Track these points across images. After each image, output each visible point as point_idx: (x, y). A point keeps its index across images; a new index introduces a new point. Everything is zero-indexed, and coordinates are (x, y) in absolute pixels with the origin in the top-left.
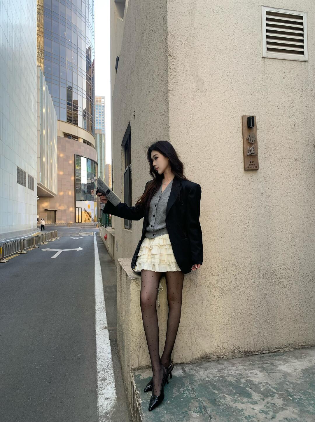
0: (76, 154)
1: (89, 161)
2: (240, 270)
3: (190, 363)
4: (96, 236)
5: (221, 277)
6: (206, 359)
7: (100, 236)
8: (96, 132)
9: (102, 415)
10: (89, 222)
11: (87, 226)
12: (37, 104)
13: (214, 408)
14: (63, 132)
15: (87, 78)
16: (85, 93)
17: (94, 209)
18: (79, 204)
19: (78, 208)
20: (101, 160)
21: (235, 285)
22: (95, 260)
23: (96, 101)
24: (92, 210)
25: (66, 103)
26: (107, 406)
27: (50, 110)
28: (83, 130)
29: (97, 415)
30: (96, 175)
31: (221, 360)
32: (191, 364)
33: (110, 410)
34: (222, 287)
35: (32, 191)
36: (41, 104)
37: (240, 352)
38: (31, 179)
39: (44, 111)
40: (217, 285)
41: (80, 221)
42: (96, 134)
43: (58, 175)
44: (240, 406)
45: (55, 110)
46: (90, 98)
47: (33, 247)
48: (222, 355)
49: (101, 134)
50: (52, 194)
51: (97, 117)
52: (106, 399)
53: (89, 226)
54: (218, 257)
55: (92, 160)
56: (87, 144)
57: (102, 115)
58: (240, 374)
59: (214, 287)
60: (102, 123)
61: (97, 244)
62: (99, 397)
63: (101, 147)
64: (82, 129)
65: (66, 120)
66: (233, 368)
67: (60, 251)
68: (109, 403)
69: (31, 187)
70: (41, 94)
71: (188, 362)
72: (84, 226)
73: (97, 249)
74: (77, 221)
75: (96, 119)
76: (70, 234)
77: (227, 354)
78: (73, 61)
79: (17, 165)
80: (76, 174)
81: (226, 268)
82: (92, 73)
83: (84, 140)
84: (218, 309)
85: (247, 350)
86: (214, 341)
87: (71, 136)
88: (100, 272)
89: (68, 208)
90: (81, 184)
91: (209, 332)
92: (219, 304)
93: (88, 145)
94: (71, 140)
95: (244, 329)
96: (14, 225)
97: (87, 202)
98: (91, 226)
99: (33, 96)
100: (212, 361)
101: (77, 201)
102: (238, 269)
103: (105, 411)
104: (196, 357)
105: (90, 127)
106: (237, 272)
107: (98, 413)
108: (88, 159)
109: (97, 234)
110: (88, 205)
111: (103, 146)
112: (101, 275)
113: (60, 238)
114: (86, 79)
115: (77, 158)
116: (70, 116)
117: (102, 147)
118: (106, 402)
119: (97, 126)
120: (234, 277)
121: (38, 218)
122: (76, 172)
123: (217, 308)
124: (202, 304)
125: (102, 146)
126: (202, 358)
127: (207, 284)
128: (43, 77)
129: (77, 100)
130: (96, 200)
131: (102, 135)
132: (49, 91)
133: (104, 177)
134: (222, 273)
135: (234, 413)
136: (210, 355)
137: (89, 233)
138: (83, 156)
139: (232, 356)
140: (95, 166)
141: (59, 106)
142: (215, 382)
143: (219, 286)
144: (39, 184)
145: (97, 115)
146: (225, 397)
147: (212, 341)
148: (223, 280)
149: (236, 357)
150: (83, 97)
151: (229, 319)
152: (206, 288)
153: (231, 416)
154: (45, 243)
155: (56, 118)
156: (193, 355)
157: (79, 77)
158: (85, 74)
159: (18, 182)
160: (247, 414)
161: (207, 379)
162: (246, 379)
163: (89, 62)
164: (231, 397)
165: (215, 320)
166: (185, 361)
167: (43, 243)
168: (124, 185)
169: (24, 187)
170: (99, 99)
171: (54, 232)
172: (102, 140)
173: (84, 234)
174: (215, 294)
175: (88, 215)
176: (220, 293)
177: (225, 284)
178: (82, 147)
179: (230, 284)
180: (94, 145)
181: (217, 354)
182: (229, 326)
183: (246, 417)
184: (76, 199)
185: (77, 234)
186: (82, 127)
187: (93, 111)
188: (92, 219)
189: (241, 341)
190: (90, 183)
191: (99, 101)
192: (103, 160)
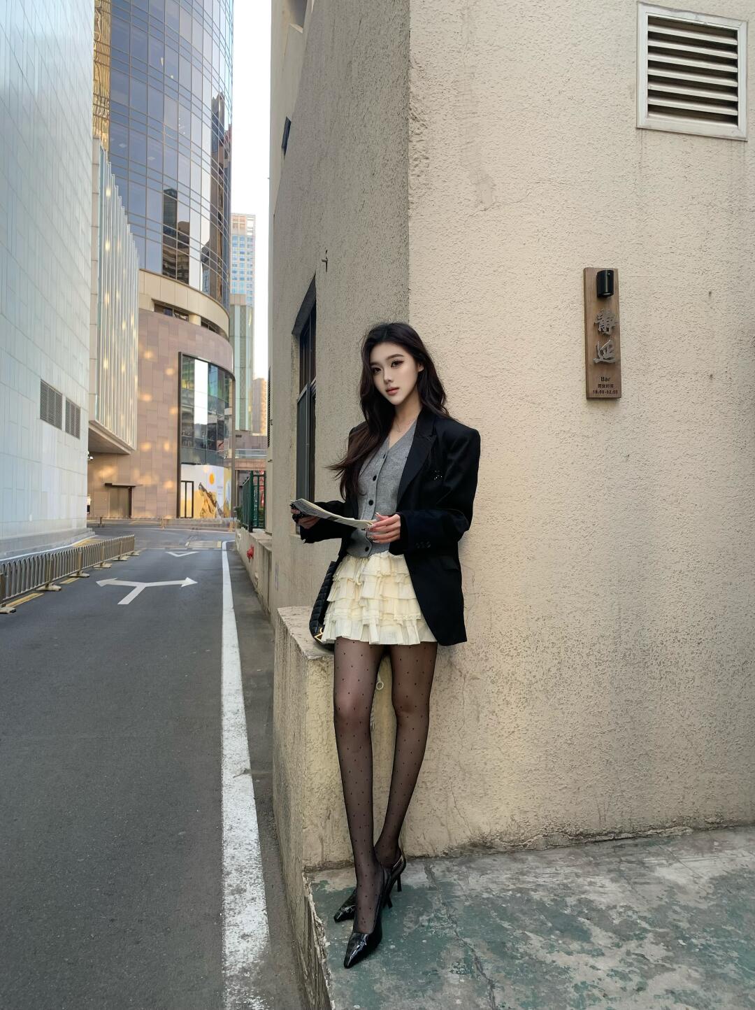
0: (184, 352)
1: (215, 370)
2: (569, 643)
3: (444, 855)
4: (228, 550)
5: (524, 660)
6: (480, 848)
7: (236, 551)
8: (232, 302)
9: (232, 974)
10: (210, 517)
11: (206, 525)
12: (90, 229)
13: (501, 964)
14: (154, 300)
15: (212, 171)
16: (208, 206)
17: (225, 486)
18: (187, 472)
19: (186, 482)
20: (243, 368)
21: (558, 678)
22: (224, 612)
23: (234, 227)
24: (219, 487)
25: (161, 230)
26: (246, 953)
27: (123, 244)
28: (200, 295)
29: (221, 974)
30: (231, 405)
31: (520, 851)
32: (447, 859)
33: (253, 963)
34: (526, 681)
35: (76, 439)
36: (100, 229)
37: (566, 833)
38: (74, 411)
39: (108, 246)
40: (513, 677)
41: (189, 515)
42: (231, 305)
43: (140, 402)
44: (561, 960)
45: (133, 244)
46: (220, 217)
47: (75, 575)
48: (523, 841)
49: (245, 306)
50: (123, 448)
51: (236, 266)
52: (244, 936)
53: (210, 526)
54: (518, 608)
55: (220, 368)
56: (211, 329)
57: (248, 260)
58: (563, 885)
59: (507, 683)
60: (248, 279)
61: (230, 570)
62: (227, 933)
63: (243, 337)
64: (199, 292)
65: (160, 271)
66: (548, 870)
67: (140, 587)
68: (250, 946)
69: (74, 430)
70: (101, 206)
71: (440, 854)
72: (199, 526)
73: (230, 583)
74: (182, 514)
75: (232, 268)
76: (166, 544)
77: (535, 838)
78: (180, 129)
79: (40, 376)
80: (182, 401)
81: (536, 637)
82: (226, 157)
83: (203, 318)
84: (516, 733)
85: (581, 830)
86: (502, 809)
87: (171, 309)
88: (236, 642)
89: (163, 481)
90: (193, 424)
91: (491, 786)
92: (518, 722)
93: (212, 332)
94: (172, 320)
95: (576, 781)
96: (31, 520)
97: (207, 469)
98: (215, 525)
99: (83, 209)
100: (499, 852)
101: (183, 466)
102: (565, 639)
103: (240, 966)
104: (458, 841)
105: (218, 289)
106: (562, 650)
107: (225, 969)
108: (212, 367)
109: (230, 546)
110: (209, 477)
111: (247, 335)
112: (237, 650)
113: (142, 554)
114: (209, 171)
115: (186, 362)
116: (171, 260)
117: (245, 337)
118: (244, 945)
119: (235, 287)
120: (556, 659)
121: (90, 503)
122: (183, 397)
123: (513, 732)
124: (479, 721)
125: (245, 334)
126: (474, 845)
127: (490, 673)
128: (108, 165)
129: (188, 221)
130: (230, 465)
131: (247, 308)
132: (120, 199)
133: (250, 410)
134: (526, 649)
135: (547, 977)
136: (494, 839)
137: (210, 544)
138: (199, 358)
139: (547, 843)
140: (227, 382)
141: (144, 236)
142: (505, 901)
143: (518, 681)
144: (92, 423)
145: (235, 259)
146: (529, 937)
147: (497, 808)
148: (529, 667)
149: (556, 847)
150: (201, 215)
151: (540, 757)
152: (489, 685)
153: (540, 982)
154: (103, 564)
155: (136, 264)
156: (450, 838)
157: (194, 168)
158: (209, 159)
159: (43, 417)
160: (578, 978)
161: (485, 895)
162: (577, 897)
163: (219, 130)
164: (541, 939)
165: (506, 758)
166: (432, 851)
167: (99, 566)
168: (296, 429)
169: (57, 429)
170: (241, 221)
171: (127, 539)
172: (247, 321)
173: (198, 545)
174: (508, 699)
175: (209, 500)
176: (521, 696)
177: (534, 677)
178: (198, 337)
179: (545, 677)
180: (226, 330)
181: (512, 838)
182: (541, 774)
183: (576, 987)
184: (182, 461)
185: (181, 544)
186: (198, 288)
187: (225, 246)
188: (219, 510)
189: (567, 809)
190: (215, 424)
191: (242, 226)
192: (247, 370)
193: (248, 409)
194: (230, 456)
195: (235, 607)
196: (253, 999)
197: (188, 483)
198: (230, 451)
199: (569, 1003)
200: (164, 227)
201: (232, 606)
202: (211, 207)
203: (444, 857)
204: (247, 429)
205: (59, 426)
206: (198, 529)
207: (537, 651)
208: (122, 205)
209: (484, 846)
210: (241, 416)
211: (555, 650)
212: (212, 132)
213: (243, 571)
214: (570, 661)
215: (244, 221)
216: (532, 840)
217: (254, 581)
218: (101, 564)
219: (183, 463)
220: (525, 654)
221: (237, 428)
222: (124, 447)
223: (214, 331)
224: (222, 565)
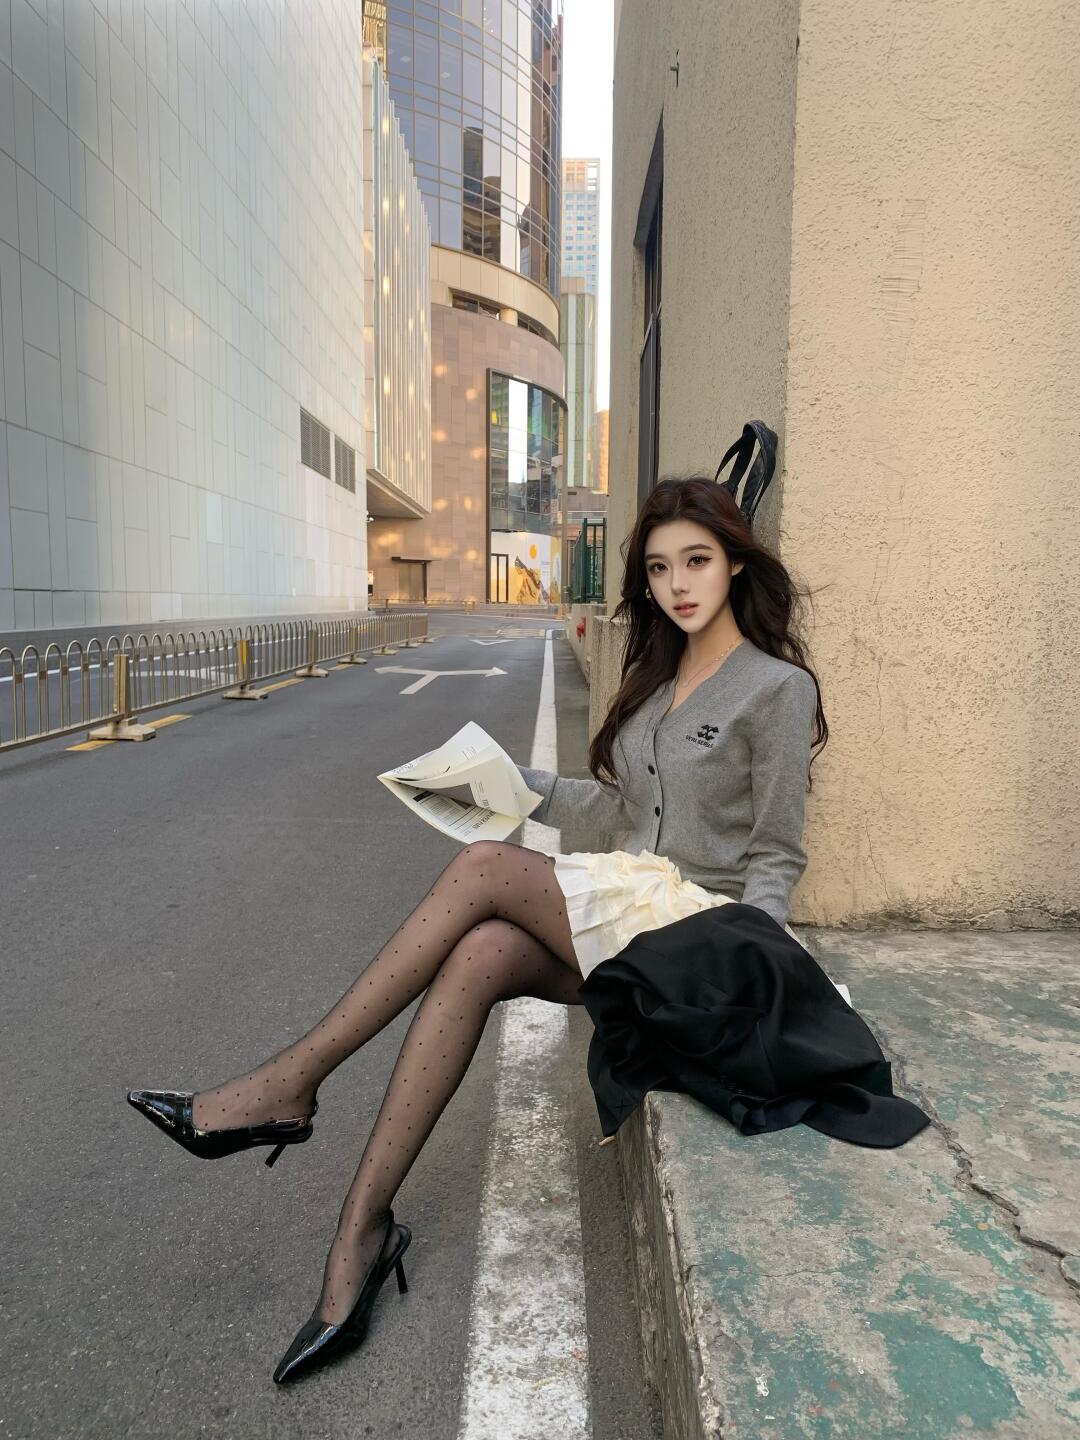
0: (494, 368)
1: (538, 393)
2: (1069, 613)
3: (841, 926)
4: (554, 639)
5: (985, 638)
6: (901, 920)
7: (566, 640)
8: (563, 289)
9: (510, 1064)
10: (529, 601)
11: (524, 611)
12: (362, 185)
13: (920, 1040)
14: (451, 290)
15: (533, 85)
16: (527, 142)
17: (552, 559)
18: (499, 542)
19: (498, 556)
20: (579, 393)
21: (1044, 670)
22: (541, 707)
23: (568, 179)
24: (543, 563)
25: (459, 182)
26: (532, 1044)
27: (406, 203)
28: (517, 279)
29: (494, 1063)
30: (560, 450)
31: (966, 930)
32: (845, 931)
33: (542, 1056)
34: (986, 673)
35: (348, 493)
36: (377, 183)
37: (1048, 911)
38: (346, 455)
39: (386, 205)
40: (965, 665)
41: (502, 598)
42: (563, 295)
43: (435, 444)
44: (1027, 1045)
45: (422, 206)
46: (545, 158)
47: (347, 660)
48: (971, 916)
49: (583, 295)
50: (413, 510)
51: (571, 238)
52: (532, 1027)
53: (531, 611)
54: (980, 546)
55: (547, 392)
56: (532, 331)
57: (589, 229)
58: (1039, 969)
59: (953, 674)
60: (589, 258)
61: (555, 660)
62: (509, 1021)
63: (580, 344)
64: (515, 274)
65: (460, 247)
66: (1011, 953)
67: (431, 676)
68: (539, 1037)
69: (347, 480)
70: (376, 148)
71: (835, 924)
72: (514, 612)
73: (552, 675)
74: (493, 598)
75: (564, 243)
76: (471, 631)
77: (992, 913)
78: (485, 24)
79: (300, 403)
80: (492, 440)
81: (1009, 600)
82: (554, 69)
83: (520, 314)
84: (967, 752)
85: (1074, 908)
86: (938, 865)
87: (475, 303)
88: (554, 741)
89: (462, 551)
90: (507, 484)
91: (925, 829)
92: (972, 735)
93: (535, 335)
94: (480, 318)
95: (1068, 833)
96: (294, 594)
97: (524, 537)
98: (537, 611)
99: (351, 154)
100: (928, 929)
101: (494, 535)
102: (1061, 606)
103: (522, 1057)
104: (866, 908)
105: (543, 269)
106: (1055, 625)
107: (501, 1059)
108: (536, 391)
109: (557, 635)
110: (529, 547)
111: (586, 341)
112: (554, 750)
113: (437, 640)
114: (529, 87)
115: (496, 382)
116: (476, 233)
117: (583, 344)
118: (530, 1036)
119: (568, 266)
120: (1042, 639)
121: (371, 582)
122: (494, 436)
123: (962, 750)
124: (907, 731)
125: (583, 339)
126: (891, 916)
127: (924, 657)
128: (384, 86)
129: (498, 175)
130: (559, 533)
131: (587, 298)
132: (401, 138)
133: (589, 458)
134: (990, 622)
135: (1002, 1062)
136: (923, 909)
137: (529, 632)
138: (515, 376)
139: (1012, 923)
140: (556, 417)
141: (437, 194)
142: (934, 978)
143: (973, 671)
144: (370, 472)
145: (570, 228)
146: (972, 1017)
147: (933, 864)
148: (992, 650)
149: (1027, 929)
150: (517, 156)
151: (1007, 790)
152: (922, 676)
153: (986, 1065)
154: (386, 649)
155: (426, 238)
156: (855, 902)
157: (507, 83)
158: (527, 68)
159: (305, 461)
160: (1056, 1068)
161: (901, 971)
162: (1062, 983)
163: (544, 20)
164: (992, 1020)
165: (952, 788)
166: (823, 919)
167: (380, 651)
168: (638, 403)
169: (324, 479)
170: (579, 169)
171: (418, 618)
172: (586, 323)
173: (513, 633)
174: (955, 699)
175: (530, 579)
176: (977, 696)
177: (1002, 666)
178: (513, 344)
179: (1021, 667)
180: (556, 334)
181: (951, 910)
182: (1007, 818)
183: (1051, 1076)
184: (492, 527)
185: (490, 631)
186: (513, 268)
187: (553, 207)
188: (544, 593)
189: (1051, 874)
190: (538, 481)
191: (580, 177)
192: (586, 395)
193: (587, 457)
194: (560, 521)
195: (556, 702)
196: (537, 1094)
197: (500, 558)
198: (559, 515)
199: (1036, 1093)
200: (466, 179)
201: (553, 701)
202: (533, 143)
203: (840, 929)
204: (585, 484)
205: (327, 474)
206: (513, 615)
207: (1010, 625)
208: (406, 147)
209: (907, 918)
210: (576, 467)
211: (1042, 625)
212: (533, 27)
213: (572, 663)
214: (1068, 643)
215: (583, 169)
216: (987, 916)
217: (585, 668)
218: (383, 648)
219: (494, 530)
220: (987, 629)
221: (571, 483)
222: (415, 508)
223: (536, 333)
224: (543, 654)
